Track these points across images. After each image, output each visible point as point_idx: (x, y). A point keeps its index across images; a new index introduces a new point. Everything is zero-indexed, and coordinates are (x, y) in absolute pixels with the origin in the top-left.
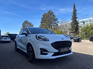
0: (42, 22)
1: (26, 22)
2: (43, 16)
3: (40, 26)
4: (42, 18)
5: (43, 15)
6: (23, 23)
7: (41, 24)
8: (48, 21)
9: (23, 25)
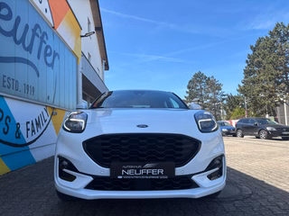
0: (248, 73)
1: (199, 77)
2: (254, 50)
3: (242, 85)
4: (249, 57)
5: (252, 47)
6: (190, 81)
7: (246, 77)
8: (270, 66)
9: (189, 87)
